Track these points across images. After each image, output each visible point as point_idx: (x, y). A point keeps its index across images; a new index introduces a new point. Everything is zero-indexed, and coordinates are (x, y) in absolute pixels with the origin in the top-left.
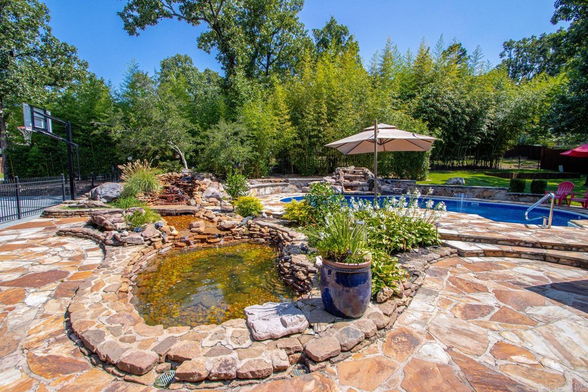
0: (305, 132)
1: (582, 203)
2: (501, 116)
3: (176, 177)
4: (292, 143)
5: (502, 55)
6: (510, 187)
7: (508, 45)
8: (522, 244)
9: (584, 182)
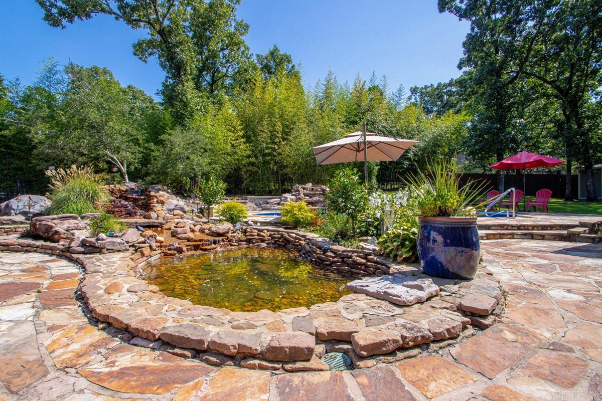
0: (259, 150)
2: (422, 144)
3: (120, 190)
4: (245, 161)
5: (410, 98)
7: (414, 90)
8: (509, 228)
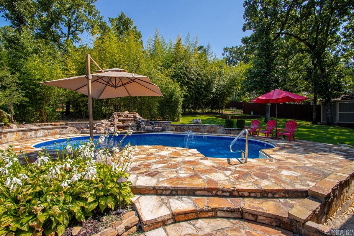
1: (265, 134)
2: (222, 83)
5: (223, 55)
6: (225, 124)
7: (226, 49)
9: (264, 120)
